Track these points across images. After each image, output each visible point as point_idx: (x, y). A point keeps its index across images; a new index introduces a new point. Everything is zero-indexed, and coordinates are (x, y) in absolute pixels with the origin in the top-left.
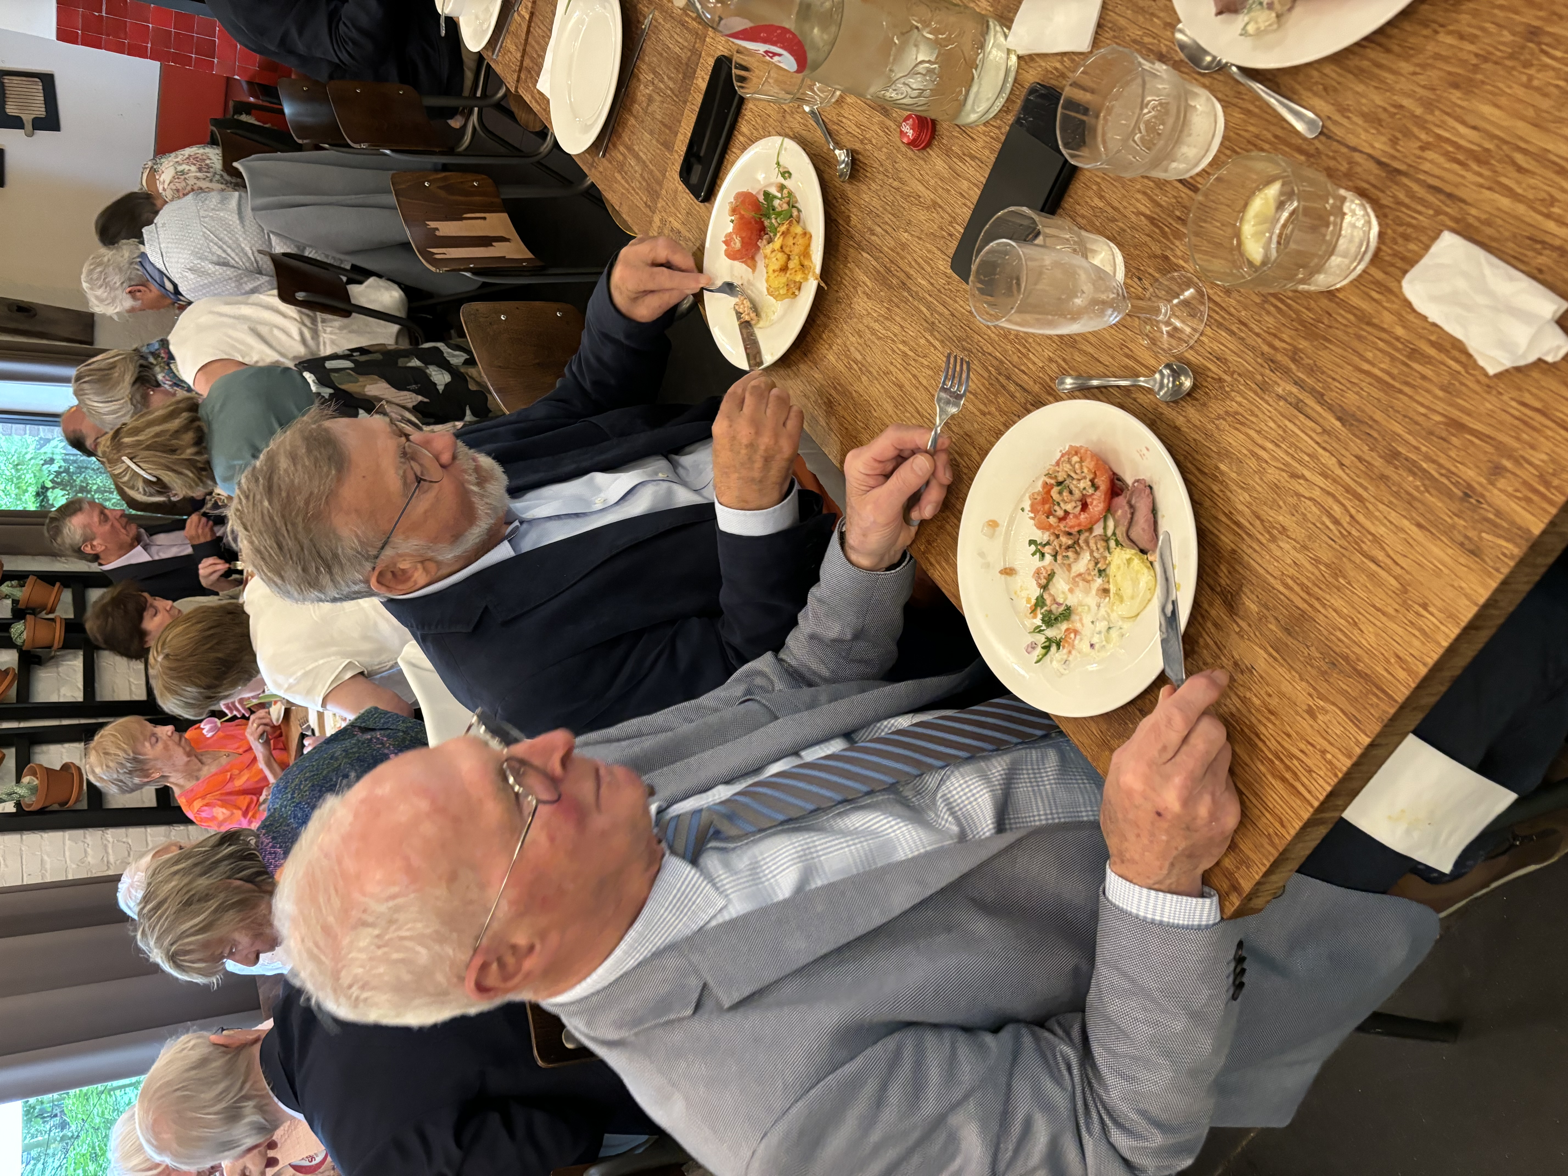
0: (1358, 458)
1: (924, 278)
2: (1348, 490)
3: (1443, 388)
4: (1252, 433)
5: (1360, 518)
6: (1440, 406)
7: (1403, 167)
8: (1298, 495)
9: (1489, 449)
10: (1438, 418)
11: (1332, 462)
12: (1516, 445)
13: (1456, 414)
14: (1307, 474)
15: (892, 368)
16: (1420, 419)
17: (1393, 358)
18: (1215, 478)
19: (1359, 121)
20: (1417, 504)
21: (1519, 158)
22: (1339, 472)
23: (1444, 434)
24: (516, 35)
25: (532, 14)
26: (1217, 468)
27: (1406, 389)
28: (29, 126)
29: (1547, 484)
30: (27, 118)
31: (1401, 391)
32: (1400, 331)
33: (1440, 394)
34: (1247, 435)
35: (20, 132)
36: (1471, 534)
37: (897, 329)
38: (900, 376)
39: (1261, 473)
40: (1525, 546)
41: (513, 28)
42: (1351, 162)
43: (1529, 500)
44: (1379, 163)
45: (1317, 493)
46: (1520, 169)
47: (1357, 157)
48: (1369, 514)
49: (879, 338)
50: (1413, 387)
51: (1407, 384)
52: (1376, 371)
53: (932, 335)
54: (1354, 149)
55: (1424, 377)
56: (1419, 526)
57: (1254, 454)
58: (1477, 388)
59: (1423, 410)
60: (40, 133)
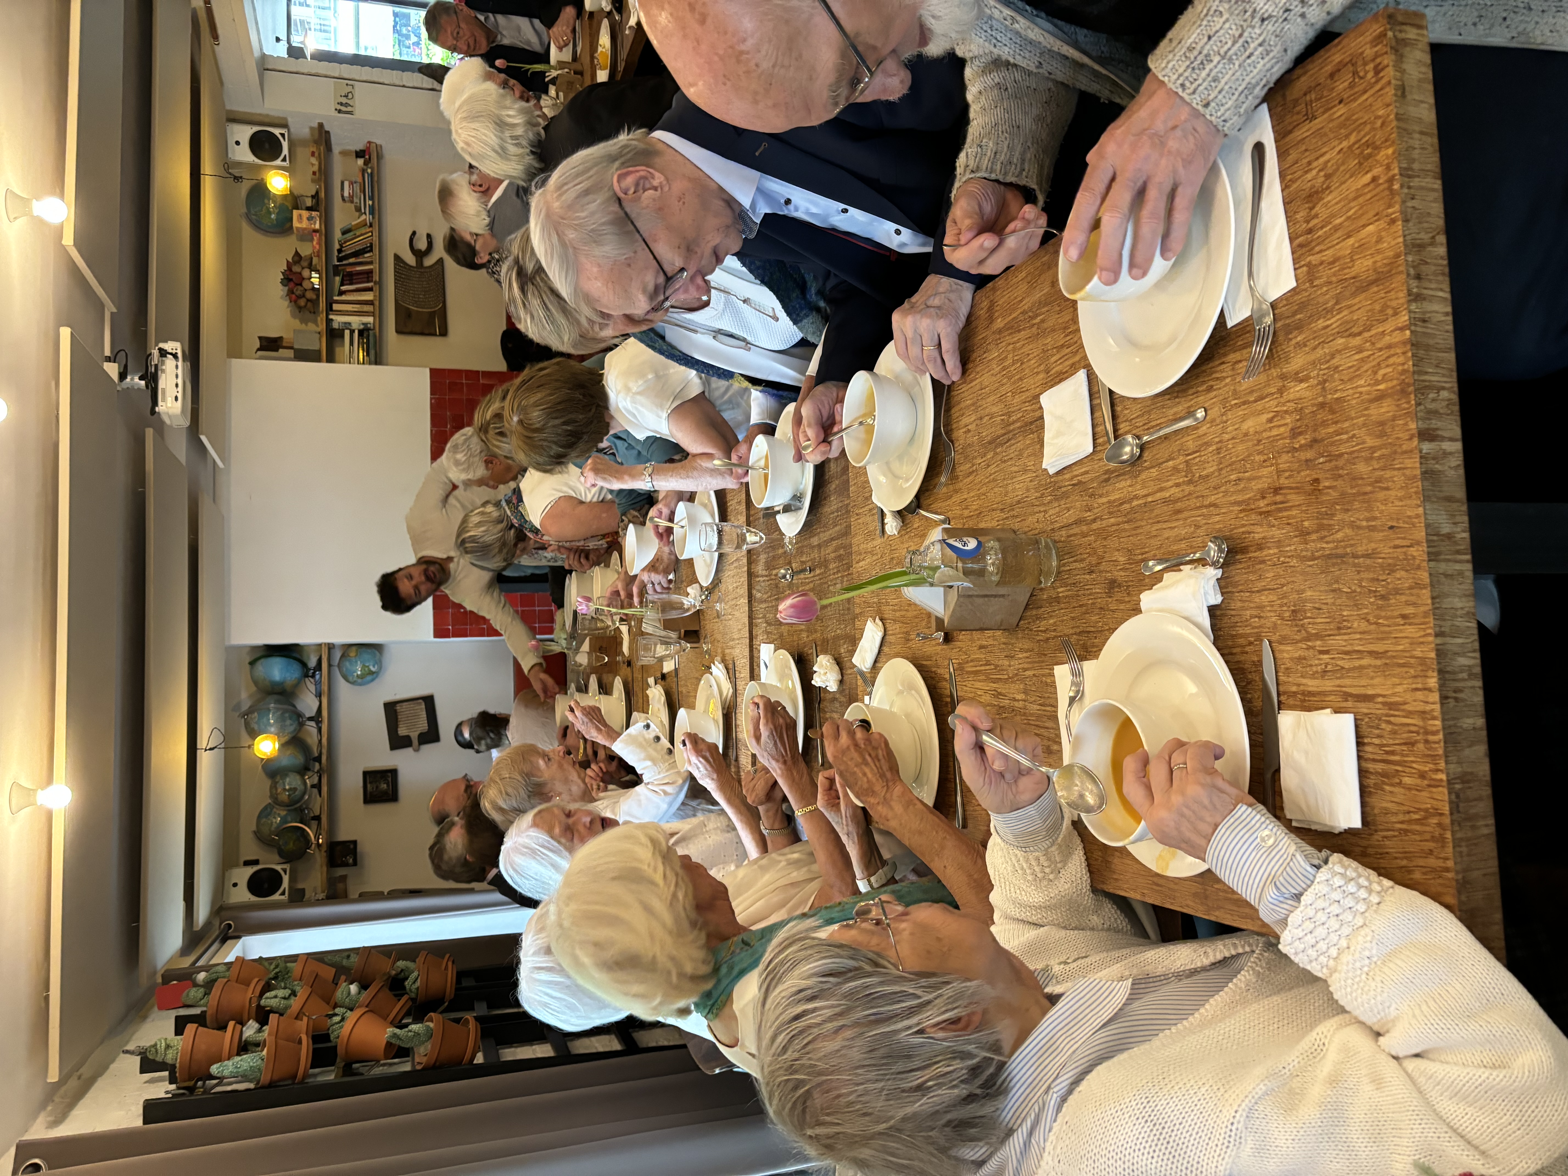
28: (415, 742)
30: (414, 736)
35: (410, 750)
60: (426, 748)
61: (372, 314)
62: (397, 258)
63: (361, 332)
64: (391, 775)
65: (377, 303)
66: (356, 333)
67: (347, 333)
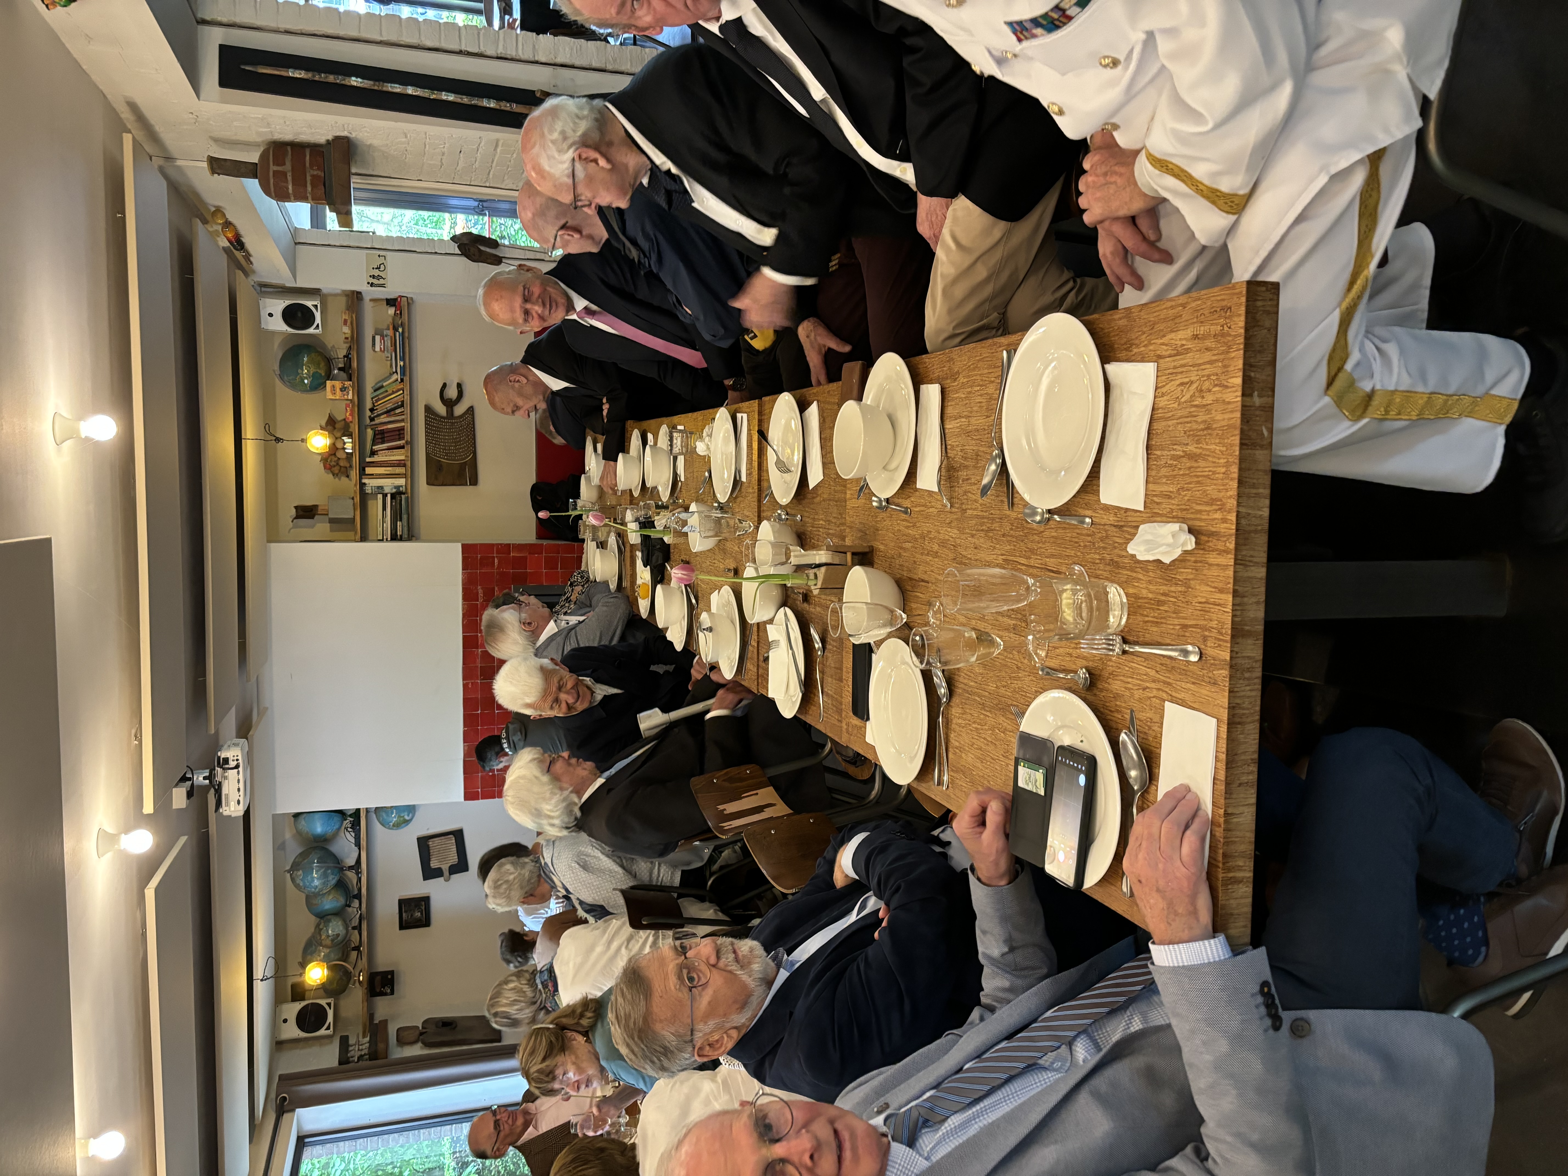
0: (1161, 664)
1: (972, 681)
2: (1165, 682)
3: (1174, 613)
4: (1122, 678)
5: (1174, 694)
6: (1176, 622)
7: (1122, 524)
8: (1150, 698)
9: (1199, 630)
10: (1178, 627)
11: (1152, 673)
12: (1205, 623)
13: (1182, 621)
14: (1148, 685)
15: (974, 741)
16: (1172, 632)
17: (1153, 609)
18: (1118, 711)
19: (1102, 512)
20: (1188, 673)
21: (1155, 499)
22: (1158, 676)
23: (1183, 633)
24: (752, 658)
25: (758, 642)
26: (1116, 705)
27: (1163, 621)
28: (446, 873)
29: (1221, 634)
30: (445, 868)
31: (1162, 623)
32: (1150, 596)
33: (1174, 615)
34: (1121, 680)
35: (441, 880)
36: (1210, 675)
37: (969, 717)
38: (979, 743)
39: (1132, 695)
40: (1228, 667)
41: (749, 655)
42: (1106, 531)
43: (1220, 646)
44: (1115, 526)
45: (1155, 692)
46: (1158, 503)
47: (1106, 527)
48: (1176, 691)
49: (963, 727)
50: (1164, 618)
51: (1162, 618)
52: (1150, 619)
53: (985, 710)
54: (1105, 525)
55: (1166, 611)
56: (1194, 683)
57: (1126, 688)
58: (1183, 605)
59: (1171, 627)
60: (455, 877)
61: (404, 476)
62: (428, 409)
63: (393, 496)
64: (423, 902)
65: (408, 464)
66: (389, 496)
67: (380, 496)
